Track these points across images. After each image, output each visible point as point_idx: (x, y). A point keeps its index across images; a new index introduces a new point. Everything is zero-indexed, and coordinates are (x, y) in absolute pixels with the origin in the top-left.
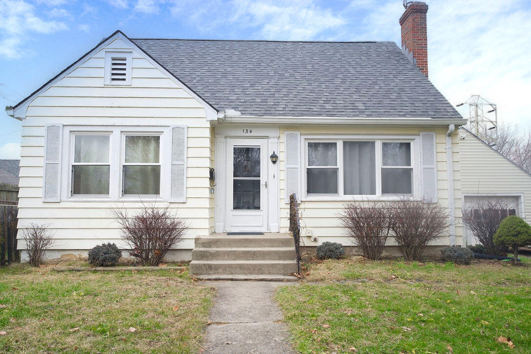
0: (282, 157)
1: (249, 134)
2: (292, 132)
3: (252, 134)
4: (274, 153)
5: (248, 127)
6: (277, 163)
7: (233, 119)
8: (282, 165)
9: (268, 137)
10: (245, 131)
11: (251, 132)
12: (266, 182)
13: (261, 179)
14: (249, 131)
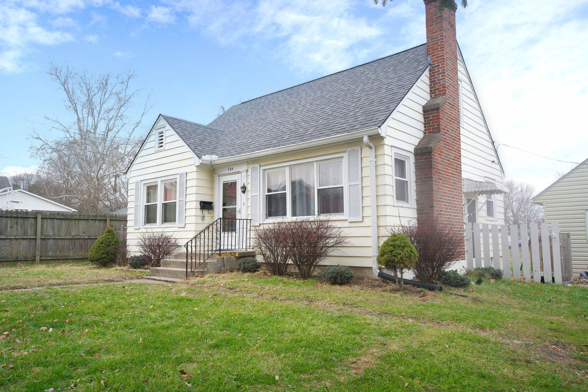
0: (249, 188)
1: (231, 171)
2: (254, 166)
3: (234, 171)
4: (244, 184)
5: (230, 165)
6: (246, 192)
7: (216, 162)
8: (249, 193)
9: (240, 172)
10: (229, 170)
11: (232, 169)
12: (240, 209)
13: (237, 206)
14: (231, 169)
